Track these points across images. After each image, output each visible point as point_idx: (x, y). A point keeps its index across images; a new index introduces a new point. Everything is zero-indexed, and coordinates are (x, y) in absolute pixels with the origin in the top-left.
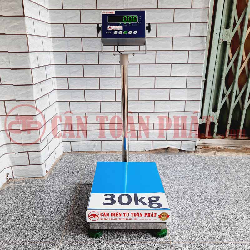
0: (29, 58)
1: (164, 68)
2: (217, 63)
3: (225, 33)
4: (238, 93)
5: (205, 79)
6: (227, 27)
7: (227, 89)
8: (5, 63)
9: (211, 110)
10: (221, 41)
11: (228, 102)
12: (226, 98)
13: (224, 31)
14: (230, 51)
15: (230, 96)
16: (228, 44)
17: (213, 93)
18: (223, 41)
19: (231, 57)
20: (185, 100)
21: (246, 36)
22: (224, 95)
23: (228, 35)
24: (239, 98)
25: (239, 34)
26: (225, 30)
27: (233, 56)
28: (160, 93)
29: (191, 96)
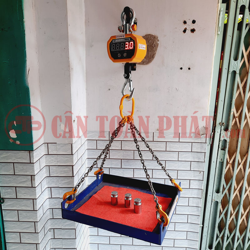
0: (75, 242)
2: (211, 215)
3: (216, 196)
4: (229, 236)
5: (202, 226)
6: (218, 191)
7: (220, 233)
8: (60, 245)
9: (207, 248)
10: (214, 201)
11: (221, 242)
12: (219, 239)
13: (215, 194)
14: (221, 206)
15: (223, 238)
16: (219, 203)
17: (209, 236)
18: (216, 200)
19: (222, 211)
20: (186, 248)
21: (233, 198)
22: (217, 237)
23: (219, 197)
24: (230, 240)
25: (228, 196)
26: (217, 194)
27: (223, 210)
28: (167, 242)
29: (190, 245)
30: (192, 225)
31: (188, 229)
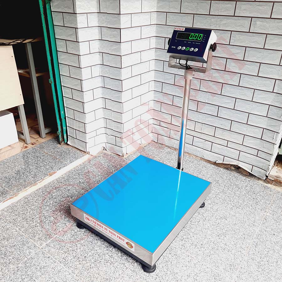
1: (246, 92)
8: (108, 73)
20: (264, 129)
28: (239, 115)
29: (271, 126)
30: (278, 96)
31: (272, 102)
